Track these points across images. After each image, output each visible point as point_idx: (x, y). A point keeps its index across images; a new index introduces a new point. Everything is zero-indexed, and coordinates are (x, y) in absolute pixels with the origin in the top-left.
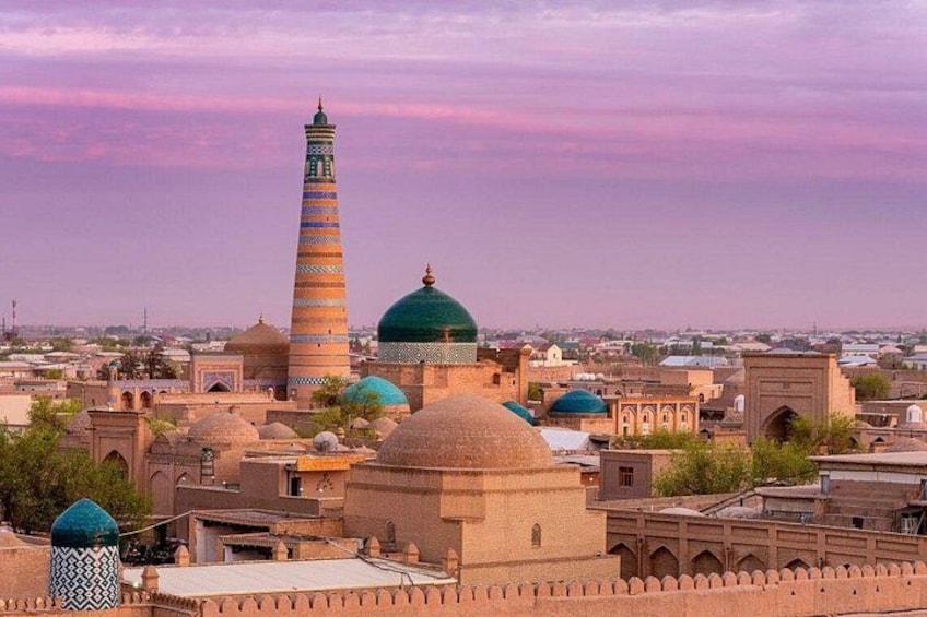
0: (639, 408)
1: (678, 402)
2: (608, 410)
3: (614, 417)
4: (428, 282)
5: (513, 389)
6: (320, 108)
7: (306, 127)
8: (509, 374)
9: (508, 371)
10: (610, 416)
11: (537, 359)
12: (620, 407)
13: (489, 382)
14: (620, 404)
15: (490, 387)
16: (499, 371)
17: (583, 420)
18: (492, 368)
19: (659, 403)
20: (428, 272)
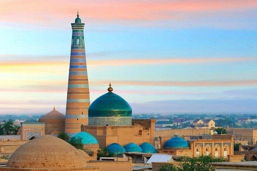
0: (204, 145)
1: (222, 142)
2: (189, 146)
3: (192, 149)
4: (110, 90)
5: (148, 137)
6: (78, 16)
7: (72, 24)
8: (146, 130)
9: (146, 129)
10: (190, 149)
11: (204, 126)
12: (195, 144)
13: (138, 134)
14: (195, 143)
15: (138, 136)
16: (142, 129)
17: (177, 150)
18: (138, 128)
19: (213, 143)
20: (110, 86)
